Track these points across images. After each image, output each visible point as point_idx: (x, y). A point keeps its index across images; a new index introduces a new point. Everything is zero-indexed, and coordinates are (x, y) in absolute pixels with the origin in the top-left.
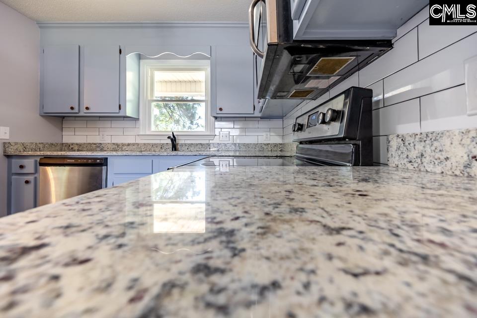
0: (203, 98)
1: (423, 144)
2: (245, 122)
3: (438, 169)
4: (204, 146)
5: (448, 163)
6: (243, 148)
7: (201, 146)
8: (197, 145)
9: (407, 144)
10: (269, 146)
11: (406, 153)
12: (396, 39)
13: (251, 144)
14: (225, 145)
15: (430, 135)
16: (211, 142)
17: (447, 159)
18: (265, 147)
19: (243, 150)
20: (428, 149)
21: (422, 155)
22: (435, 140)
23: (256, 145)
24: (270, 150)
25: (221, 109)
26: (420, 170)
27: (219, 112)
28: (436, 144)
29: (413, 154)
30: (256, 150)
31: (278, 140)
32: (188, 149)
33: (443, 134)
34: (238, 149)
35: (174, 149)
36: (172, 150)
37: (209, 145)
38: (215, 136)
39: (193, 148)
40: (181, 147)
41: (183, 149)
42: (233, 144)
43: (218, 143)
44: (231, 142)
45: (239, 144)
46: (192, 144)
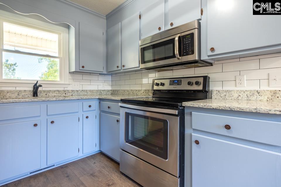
0: (57, 55)
1: (226, 93)
2: (90, 76)
3: (230, 98)
4: (60, 92)
6: (89, 93)
7: (58, 92)
8: (55, 91)
10: (105, 91)
11: (220, 95)
13: (94, 90)
14: (77, 91)
15: (228, 91)
16: (65, 89)
17: (233, 96)
18: (103, 92)
19: (90, 94)
23: (97, 91)
24: (105, 94)
25: (83, 67)
26: (224, 99)
27: (81, 68)
29: (222, 95)
30: (97, 94)
31: (110, 88)
32: (46, 95)
33: (232, 91)
34: (86, 94)
35: (36, 95)
36: (34, 96)
37: (65, 91)
38: (69, 84)
39: (51, 94)
40: (40, 93)
41: (42, 95)
42: (82, 90)
43: (72, 90)
44: (81, 89)
45: (87, 90)
46: (50, 90)
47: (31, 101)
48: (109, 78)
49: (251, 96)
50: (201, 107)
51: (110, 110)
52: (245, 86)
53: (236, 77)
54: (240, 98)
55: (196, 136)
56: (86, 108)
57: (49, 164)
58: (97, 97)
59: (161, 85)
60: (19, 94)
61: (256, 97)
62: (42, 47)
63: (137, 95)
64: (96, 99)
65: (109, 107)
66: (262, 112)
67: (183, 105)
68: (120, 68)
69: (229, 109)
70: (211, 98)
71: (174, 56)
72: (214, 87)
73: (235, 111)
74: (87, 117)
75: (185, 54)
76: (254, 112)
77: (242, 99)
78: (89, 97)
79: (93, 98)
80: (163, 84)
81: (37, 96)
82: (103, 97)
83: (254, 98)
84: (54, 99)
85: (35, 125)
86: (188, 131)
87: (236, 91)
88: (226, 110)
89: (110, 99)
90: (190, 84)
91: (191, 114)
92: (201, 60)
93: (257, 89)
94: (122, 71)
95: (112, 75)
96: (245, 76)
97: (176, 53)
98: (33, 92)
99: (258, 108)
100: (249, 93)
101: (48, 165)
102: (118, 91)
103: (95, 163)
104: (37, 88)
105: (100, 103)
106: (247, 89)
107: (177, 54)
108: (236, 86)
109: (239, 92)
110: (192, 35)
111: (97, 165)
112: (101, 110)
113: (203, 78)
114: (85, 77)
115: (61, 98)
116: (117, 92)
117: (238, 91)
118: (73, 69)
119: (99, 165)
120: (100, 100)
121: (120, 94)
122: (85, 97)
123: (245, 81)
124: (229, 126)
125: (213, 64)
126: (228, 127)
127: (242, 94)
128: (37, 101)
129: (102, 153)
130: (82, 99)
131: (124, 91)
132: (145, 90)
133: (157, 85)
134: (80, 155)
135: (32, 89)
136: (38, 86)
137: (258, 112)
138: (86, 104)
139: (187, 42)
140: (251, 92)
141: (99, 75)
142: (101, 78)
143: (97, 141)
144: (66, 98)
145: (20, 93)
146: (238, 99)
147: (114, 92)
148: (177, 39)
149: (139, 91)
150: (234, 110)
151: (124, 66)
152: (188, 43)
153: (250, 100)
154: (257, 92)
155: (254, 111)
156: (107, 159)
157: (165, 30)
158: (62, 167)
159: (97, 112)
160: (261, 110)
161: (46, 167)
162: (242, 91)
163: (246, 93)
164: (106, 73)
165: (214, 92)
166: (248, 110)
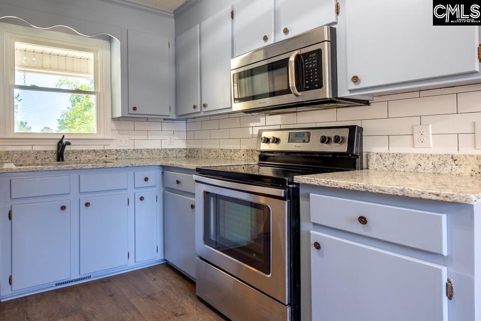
1: (394, 158)
2: (147, 123)
3: (403, 170)
4: (98, 153)
5: (408, 167)
6: (146, 155)
7: (94, 154)
8: (89, 152)
9: (383, 158)
10: (174, 151)
11: (383, 162)
12: (372, 102)
13: (155, 149)
14: (126, 151)
15: (399, 155)
16: (106, 148)
17: (407, 165)
18: (170, 153)
19: (147, 157)
20: (397, 161)
21: (393, 164)
22: (401, 157)
23: (160, 150)
24: (174, 156)
25: (135, 109)
26: (392, 171)
27: (132, 111)
28: (401, 159)
29: (388, 163)
30: (160, 156)
31: (182, 145)
32: (76, 158)
33: (405, 155)
34: (140, 156)
35: (61, 159)
36: (58, 160)
37: (105, 151)
38: (112, 140)
39: (83, 157)
40: (67, 155)
41: (70, 158)
42: (134, 150)
43: (117, 150)
44: (132, 148)
45: (141, 150)
46: (82, 150)
47: (56, 169)
48: (182, 125)
49: (440, 165)
50: (322, 184)
51: (180, 188)
52: (431, 146)
53: (414, 127)
54: (420, 169)
55: (317, 235)
56: (140, 182)
57: (84, 273)
58: (159, 163)
59: (273, 142)
60: (36, 157)
61: (450, 167)
62: (66, 70)
63: (232, 159)
64: (156, 167)
65: (178, 182)
66: (411, 196)
67: (294, 181)
68: (198, 109)
69: (364, 190)
70: (368, 169)
71: (288, 91)
72: (371, 147)
73: (372, 193)
74: (142, 199)
75: (308, 87)
76: (400, 196)
77: (425, 171)
78: (145, 163)
79: (151, 164)
80: (277, 141)
81: (63, 160)
82: (169, 163)
83: (445, 170)
84: (90, 166)
85: (63, 208)
86: (304, 227)
87: (412, 155)
88: (359, 191)
89: (179, 166)
90: (324, 140)
91: (308, 197)
92: (337, 98)
93: (451, 153)
94: (202, 114)
95: (186, 120)
96: (430, 125)
97: (292, 84)
98: (58, 153)
99: (406, 188)
100: (436, 159)
101: (81, 274)
102: (197, 150)
103: (155, 279)
104: (64, 147)
105: (163, 173)
106: (434, 153)
107: (293, 88)
108: (414, 146)
109: (419, 157)
110: (319, 52)
111: (158, 283)
112: (165, 186)
113: (348, 129)
114: (139, 125)
115: (101, 165)
116: (196, 153)
117: (417, 155)
118: (118, 113)
119: (162, 283)
120: (164, 168)
121: (202, 157)
122: (138, 163)
123: (431, 136)
124: (364, 218)
125: (370, 102)
126: (363, 220)
127: (425, 163)
128: (65, 169)
129: (167, 265)
130: (133, 167)
131: (209, 151)
132: (247, 150)
133: (267, 141)
134: (131, 265)
135: (55, 148)
136: (64, 144)
137: (406, 195)
138: (140, 175)
139: (310, 66)
140: (441, 158)
141: (162, 120)
142: (167, 126)
143: (159, 242)
144: (108, 164)
145: (38, 155)
146: (417, 172)
147: (190, 154)
148: (292, 59)
149: (236, 151)
150: (370, 191)
151: (205, 106)
152: (313, 68)
153: (439, 174)
154: (452, 158)
155: (400, 194)
156: (176, 275)
157: (276, 41)
158: (102, 281)
159: (158, 191)
160: (409, 192)
161: (78, 277)
162: (423, 156)
163: (432, 160)
164: (175, 118)
165: (372, 157)
166: (391, 193)
